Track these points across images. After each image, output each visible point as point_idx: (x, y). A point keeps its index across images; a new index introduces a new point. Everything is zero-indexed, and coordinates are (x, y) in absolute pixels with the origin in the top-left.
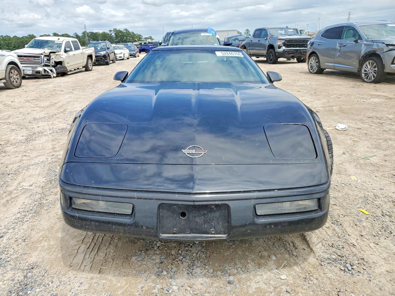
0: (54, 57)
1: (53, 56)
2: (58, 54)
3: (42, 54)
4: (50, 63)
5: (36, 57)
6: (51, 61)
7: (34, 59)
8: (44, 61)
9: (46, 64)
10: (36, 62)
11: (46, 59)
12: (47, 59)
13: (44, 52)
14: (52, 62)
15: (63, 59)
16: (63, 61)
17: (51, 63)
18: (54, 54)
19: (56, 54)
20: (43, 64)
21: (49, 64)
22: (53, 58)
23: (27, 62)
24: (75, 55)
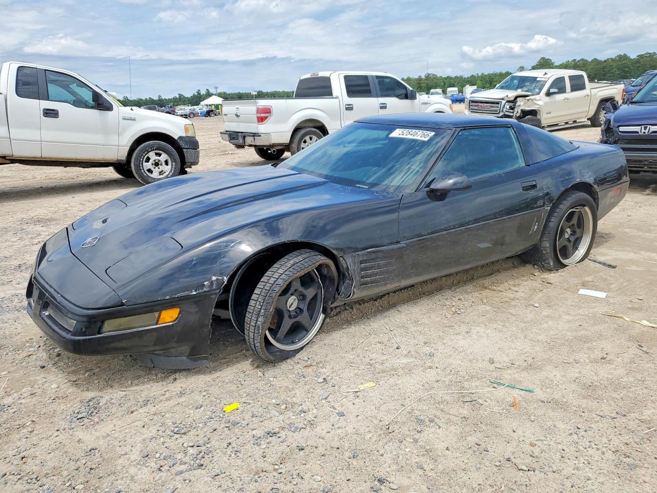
0: (522, 104)
1: (520, 102)
2: (531, 99)
3: (503, 99)
4: (513, 112)
5: (494, 103)
6: (516, 110)
7: (491, 107)
8: (505, 110)
9: (507, 113)
10: (493, 111)
11: (508, 107)
12: (510, 107)
13: (507, 96)
14: (517, 112)
15: (538, 106)
16: (539, 110)
17: (515, 113)
18: (524, 98)
19: (527, 98)
20: (501, 114)
21: (511, 114)
22: (519, 106)
23: (482, 110)
24: (568, 99)
